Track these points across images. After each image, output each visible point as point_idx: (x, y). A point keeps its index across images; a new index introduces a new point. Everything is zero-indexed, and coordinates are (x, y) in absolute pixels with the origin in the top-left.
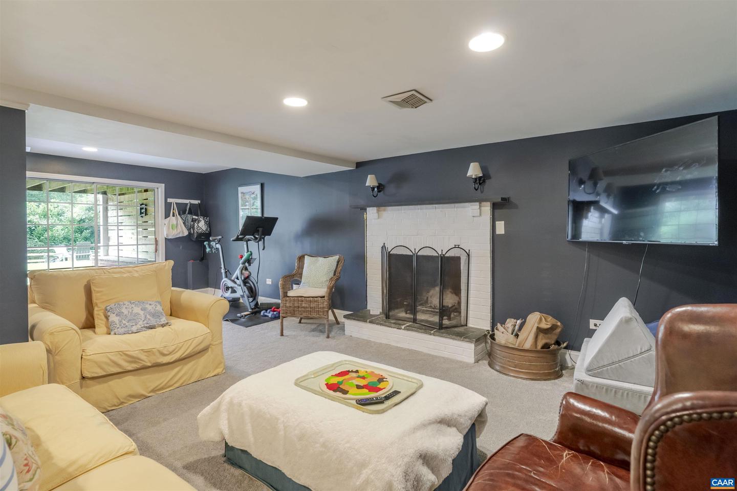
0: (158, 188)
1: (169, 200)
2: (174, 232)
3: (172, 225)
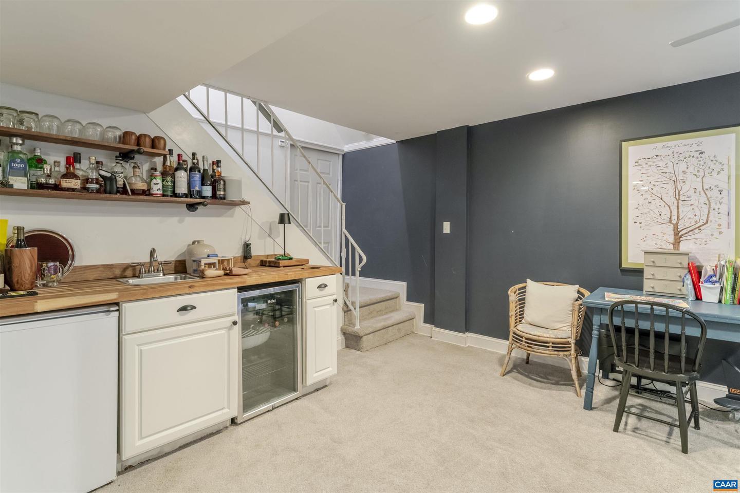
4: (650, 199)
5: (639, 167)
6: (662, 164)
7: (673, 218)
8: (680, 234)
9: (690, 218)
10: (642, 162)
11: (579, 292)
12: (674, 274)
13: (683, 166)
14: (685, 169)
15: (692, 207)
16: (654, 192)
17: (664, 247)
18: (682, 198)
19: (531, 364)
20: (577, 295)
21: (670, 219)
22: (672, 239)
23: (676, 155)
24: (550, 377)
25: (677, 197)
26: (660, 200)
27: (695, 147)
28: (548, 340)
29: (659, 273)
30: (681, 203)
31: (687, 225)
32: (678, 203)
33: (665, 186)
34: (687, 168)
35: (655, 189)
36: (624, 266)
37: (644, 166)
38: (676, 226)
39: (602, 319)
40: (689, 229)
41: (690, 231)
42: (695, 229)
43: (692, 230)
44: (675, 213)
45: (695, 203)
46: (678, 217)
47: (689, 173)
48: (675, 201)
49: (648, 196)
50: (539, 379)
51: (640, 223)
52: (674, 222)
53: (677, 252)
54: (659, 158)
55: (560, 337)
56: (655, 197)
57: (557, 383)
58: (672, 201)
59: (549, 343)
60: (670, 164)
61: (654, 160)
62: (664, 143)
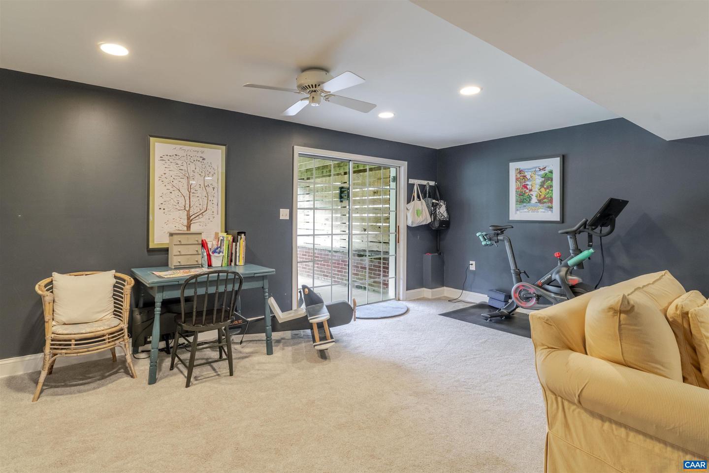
0: (399, 167)
1: (411, 181)
2: (419, 219)
3: (417, 211)
4: (171, 189)
5: (164, 162)
6: (179, 162)
7: (186, 206)
8: (191, 219)
9: (197, 207)
10: (165, 158)
11: (115, 277)
12: (192, 249)
13: (192, 167)
14: (194, 169)
15: (199, 198)
16: (173, 183)
17: (181, 229)
18: (192, 191)
19: (55, 373)
20: (115, 280)
21: (185, 206)
22: (185, 222)
23: (189, 157)
24: (90, 375)
25: (189, 190)
26: (177, 192)
27: (200, 154)
28: (105, 332)
29: (184, 250)
30: (192, 194)
31: (195, 212)
32: (190, 195)
33: (181, 180)
34: (196, 169)
35: (175, 182)
36: (151, 246)
37: (167, 161)
38: (188, 211)
39: (164, 295)
40: (196, 215)
41: (197, 216)
42: (200, 214)
43: (198, 216)
44: (188, 202)
45: (200, 196)
46: (190, 205)
47: (196, 173)
48: (188, 193)
49: (169, 187)
50: (81, 382)
51: (164, 209)
52: (187, 209)
53: (188, 232)
54: (177, 157)
55: (113, 326)
56: (175, 189)
57: (103, 377)
58: (186, 193)
59: (105, 336)
60: (185, 164)
61: (173, 158)
62: (181, 146)
